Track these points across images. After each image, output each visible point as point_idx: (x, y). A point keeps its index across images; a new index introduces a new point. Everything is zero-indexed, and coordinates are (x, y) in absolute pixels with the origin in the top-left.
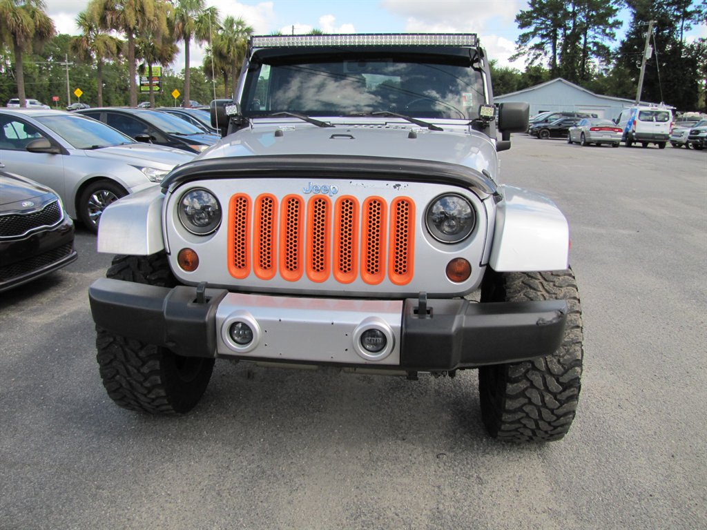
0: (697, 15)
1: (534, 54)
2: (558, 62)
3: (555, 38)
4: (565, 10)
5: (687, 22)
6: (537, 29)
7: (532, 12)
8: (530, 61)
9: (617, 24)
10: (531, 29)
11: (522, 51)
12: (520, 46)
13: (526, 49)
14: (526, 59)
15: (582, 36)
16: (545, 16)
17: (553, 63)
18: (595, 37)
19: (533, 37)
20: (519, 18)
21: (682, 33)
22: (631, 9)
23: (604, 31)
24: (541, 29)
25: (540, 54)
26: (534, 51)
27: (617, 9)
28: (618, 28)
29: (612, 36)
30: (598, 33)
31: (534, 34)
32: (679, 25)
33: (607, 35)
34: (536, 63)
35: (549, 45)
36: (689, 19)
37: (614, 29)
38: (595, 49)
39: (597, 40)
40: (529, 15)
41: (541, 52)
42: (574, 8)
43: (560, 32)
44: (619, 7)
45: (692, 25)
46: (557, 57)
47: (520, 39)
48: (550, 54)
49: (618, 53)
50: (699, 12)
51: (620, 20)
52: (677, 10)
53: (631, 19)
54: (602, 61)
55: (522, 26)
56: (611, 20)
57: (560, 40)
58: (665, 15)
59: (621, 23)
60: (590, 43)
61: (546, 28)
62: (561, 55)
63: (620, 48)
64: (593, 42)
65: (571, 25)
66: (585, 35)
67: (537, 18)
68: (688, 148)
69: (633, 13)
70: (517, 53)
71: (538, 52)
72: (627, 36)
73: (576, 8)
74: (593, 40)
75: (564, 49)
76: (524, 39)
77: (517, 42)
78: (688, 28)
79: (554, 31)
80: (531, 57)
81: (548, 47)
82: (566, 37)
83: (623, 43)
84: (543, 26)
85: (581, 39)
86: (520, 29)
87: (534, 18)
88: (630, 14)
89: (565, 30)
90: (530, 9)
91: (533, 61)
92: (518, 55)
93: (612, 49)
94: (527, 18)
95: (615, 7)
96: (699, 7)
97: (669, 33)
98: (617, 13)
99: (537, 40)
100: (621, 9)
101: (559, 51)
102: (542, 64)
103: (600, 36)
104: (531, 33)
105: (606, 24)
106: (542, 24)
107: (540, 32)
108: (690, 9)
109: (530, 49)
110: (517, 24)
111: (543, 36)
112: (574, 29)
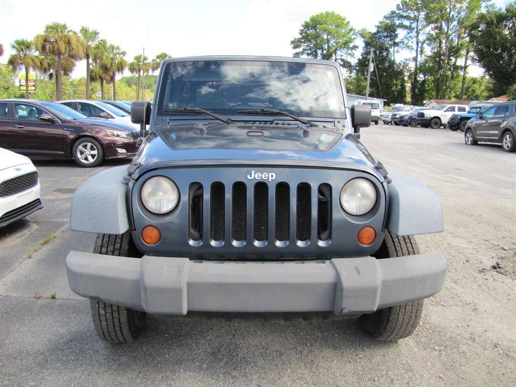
0: (402, 44)
3: (316, 56)
4: (322, 38)
5: (396, 48)
6: (304, 50)
7: (301, 38)
9: (355, 47)
10: (300, 50)
15: (333, 55)
16: (309, 41)
18: (342, 56)
20: (292, 42)
21: (394, 55)
22: (363, 39)
23: (347, 52)
24: (308, 50)
27: (354, 38)
28: (356, 50)
29: (352, 55)
30: (343, 53)
32: (391, 50)
33: (349, 54)
36: (397, 46)
37: (353, 51)
38: (342, 63)
39: (343, 58)
40: (299, 41)
42: (328, 37)
43: (319, 52)
45: (400, 50)
49: (357, 66)
50: (403, 42)
51: (357, 45)
52: (391, 40)
53: (363, 45)
54: (347, 71)
55: (295, 48)
56: (351, 45)
58: (383, 44)
59: (357, 47)
60: (339, 59)
61: (310, 49)
63: (358, 63)
65: (326, 48)
66: (336, 54)
67: (304, 43)
68: (392, 124)
69: (364, 41)
72: (362, 55)
74: (340, 57)
78: (398, 52)
79: (316, 51)
82: (323, 55)
83: (359, 60)
84: (308, 48)
86: (293, 50)
87: (302, 42)
89: (322, 51)
93: (353, 64)
94: (298, 42)
95: (353, 37)
96: (402, 39)
97: (387, 54)
98: (355, 40)
100: (357, 38)
103: (345, 55)
104: (301, 52)
105: (348, 48)
106: (307, 46)
107: (306, 52)
108: (397, 40)
110: (292, 46)
111: (308, 55)
112: (328, 50)
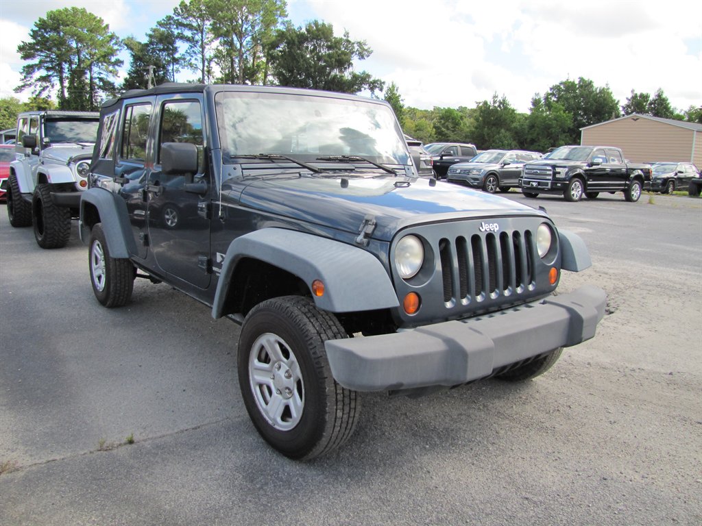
0: (183, 61)
1: (41, 86)
2: (66, 95)
3: (61, 71)
4: (69, 46)
5: (176, 66)
6: (41, 62)
7: (34, 44)
8: (37, 93)
9: (119, 63)
10: (36, 61)
11: (29, 83)
12: (25, 77)
13: (33, 81)
14: (33, 91)
15: (88, 72)
16: (49, 49)
17: (61, 96)
18: (100, 73)
19: (38, 69)
20: (21, 49)
21: (173, 75)
22: (130, 51)
23: (107, 68)
24: (47, 62)
25: (47, 87)
26: (40, 83)
28: (119, 66)
29: (115, 73)
30: (102, 69)
31: (39, 66)
32: (170, 68)
33: (111, 72)
34: (44, 95)
35: (56, 78)
36: (177, 64)
37: (116, 67)
38: (101, 84)
39: (102, 76)
40: (32, 46)
41: (48, 84)
42: (77, 45)
43: (66, 66)
44: (119, 48)
45: (180, 69)
46: (66, 90)
47: (24, 70)
48: (58, 87)
49: (122, 89)
50: (184, 59)
51: (121, 59)
52: (168, 55)
53: (131, 59)
54: (108, 95)
55: (25, 57)
56: (113, 59)
57: (66, 74)
58: (159, 59)
59: (122, 62)
60: (95, 78)
61: (52, 61)
62: (69, 88)
63: (124, 84)
64: (98, 78)
65: (76, 61)
66: (91, 70)
67: (42, 51)
69: (132, 55)
70: (23, 84)
71: (45, 84)
72: (129, 74)
73: (80, 45)
74: (98, 76)
75: (71, 82)
76: (29, 70)
77: (21, 73)
78: (178, 71)
79: (60, 65)
80: (39, 89)
81: (56, 80)
82: (73, 72)
83: (125, 80)
84: (48, 59)
85: (86, 73)
86: (23, 60)
87: (37, 50)
88: (130, 55)
89: (71, 65)
90: (32, 41)
91: (40, 93)
92: (24, 86)
93: (116, 85)
94: (30, 49)
95: (116, 47)
96: (183, 55)
97: (164, 74)
98: (118, 52)
99: (43, 73)
100: (121, 50)
101: (66, 84)
102: (50, 96)
103: (104, 73)
104: (36, 65)
105: (110, 63)
106: (46, 57)
107: (46, 65)
108: (177, 56)
109: (36, 81)
110: (20, 55)
111: (48, 69)
112: (79, 65)
